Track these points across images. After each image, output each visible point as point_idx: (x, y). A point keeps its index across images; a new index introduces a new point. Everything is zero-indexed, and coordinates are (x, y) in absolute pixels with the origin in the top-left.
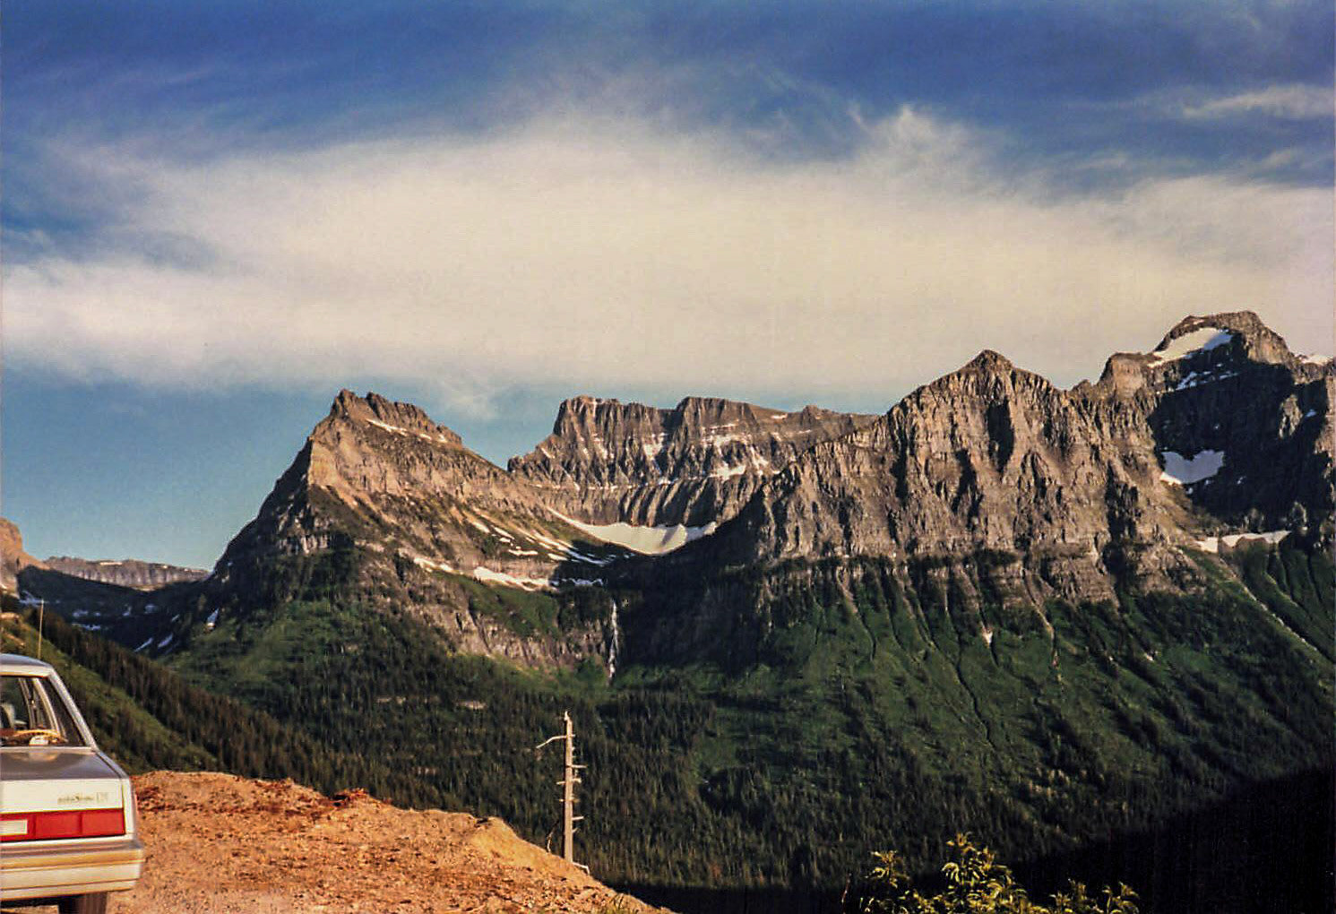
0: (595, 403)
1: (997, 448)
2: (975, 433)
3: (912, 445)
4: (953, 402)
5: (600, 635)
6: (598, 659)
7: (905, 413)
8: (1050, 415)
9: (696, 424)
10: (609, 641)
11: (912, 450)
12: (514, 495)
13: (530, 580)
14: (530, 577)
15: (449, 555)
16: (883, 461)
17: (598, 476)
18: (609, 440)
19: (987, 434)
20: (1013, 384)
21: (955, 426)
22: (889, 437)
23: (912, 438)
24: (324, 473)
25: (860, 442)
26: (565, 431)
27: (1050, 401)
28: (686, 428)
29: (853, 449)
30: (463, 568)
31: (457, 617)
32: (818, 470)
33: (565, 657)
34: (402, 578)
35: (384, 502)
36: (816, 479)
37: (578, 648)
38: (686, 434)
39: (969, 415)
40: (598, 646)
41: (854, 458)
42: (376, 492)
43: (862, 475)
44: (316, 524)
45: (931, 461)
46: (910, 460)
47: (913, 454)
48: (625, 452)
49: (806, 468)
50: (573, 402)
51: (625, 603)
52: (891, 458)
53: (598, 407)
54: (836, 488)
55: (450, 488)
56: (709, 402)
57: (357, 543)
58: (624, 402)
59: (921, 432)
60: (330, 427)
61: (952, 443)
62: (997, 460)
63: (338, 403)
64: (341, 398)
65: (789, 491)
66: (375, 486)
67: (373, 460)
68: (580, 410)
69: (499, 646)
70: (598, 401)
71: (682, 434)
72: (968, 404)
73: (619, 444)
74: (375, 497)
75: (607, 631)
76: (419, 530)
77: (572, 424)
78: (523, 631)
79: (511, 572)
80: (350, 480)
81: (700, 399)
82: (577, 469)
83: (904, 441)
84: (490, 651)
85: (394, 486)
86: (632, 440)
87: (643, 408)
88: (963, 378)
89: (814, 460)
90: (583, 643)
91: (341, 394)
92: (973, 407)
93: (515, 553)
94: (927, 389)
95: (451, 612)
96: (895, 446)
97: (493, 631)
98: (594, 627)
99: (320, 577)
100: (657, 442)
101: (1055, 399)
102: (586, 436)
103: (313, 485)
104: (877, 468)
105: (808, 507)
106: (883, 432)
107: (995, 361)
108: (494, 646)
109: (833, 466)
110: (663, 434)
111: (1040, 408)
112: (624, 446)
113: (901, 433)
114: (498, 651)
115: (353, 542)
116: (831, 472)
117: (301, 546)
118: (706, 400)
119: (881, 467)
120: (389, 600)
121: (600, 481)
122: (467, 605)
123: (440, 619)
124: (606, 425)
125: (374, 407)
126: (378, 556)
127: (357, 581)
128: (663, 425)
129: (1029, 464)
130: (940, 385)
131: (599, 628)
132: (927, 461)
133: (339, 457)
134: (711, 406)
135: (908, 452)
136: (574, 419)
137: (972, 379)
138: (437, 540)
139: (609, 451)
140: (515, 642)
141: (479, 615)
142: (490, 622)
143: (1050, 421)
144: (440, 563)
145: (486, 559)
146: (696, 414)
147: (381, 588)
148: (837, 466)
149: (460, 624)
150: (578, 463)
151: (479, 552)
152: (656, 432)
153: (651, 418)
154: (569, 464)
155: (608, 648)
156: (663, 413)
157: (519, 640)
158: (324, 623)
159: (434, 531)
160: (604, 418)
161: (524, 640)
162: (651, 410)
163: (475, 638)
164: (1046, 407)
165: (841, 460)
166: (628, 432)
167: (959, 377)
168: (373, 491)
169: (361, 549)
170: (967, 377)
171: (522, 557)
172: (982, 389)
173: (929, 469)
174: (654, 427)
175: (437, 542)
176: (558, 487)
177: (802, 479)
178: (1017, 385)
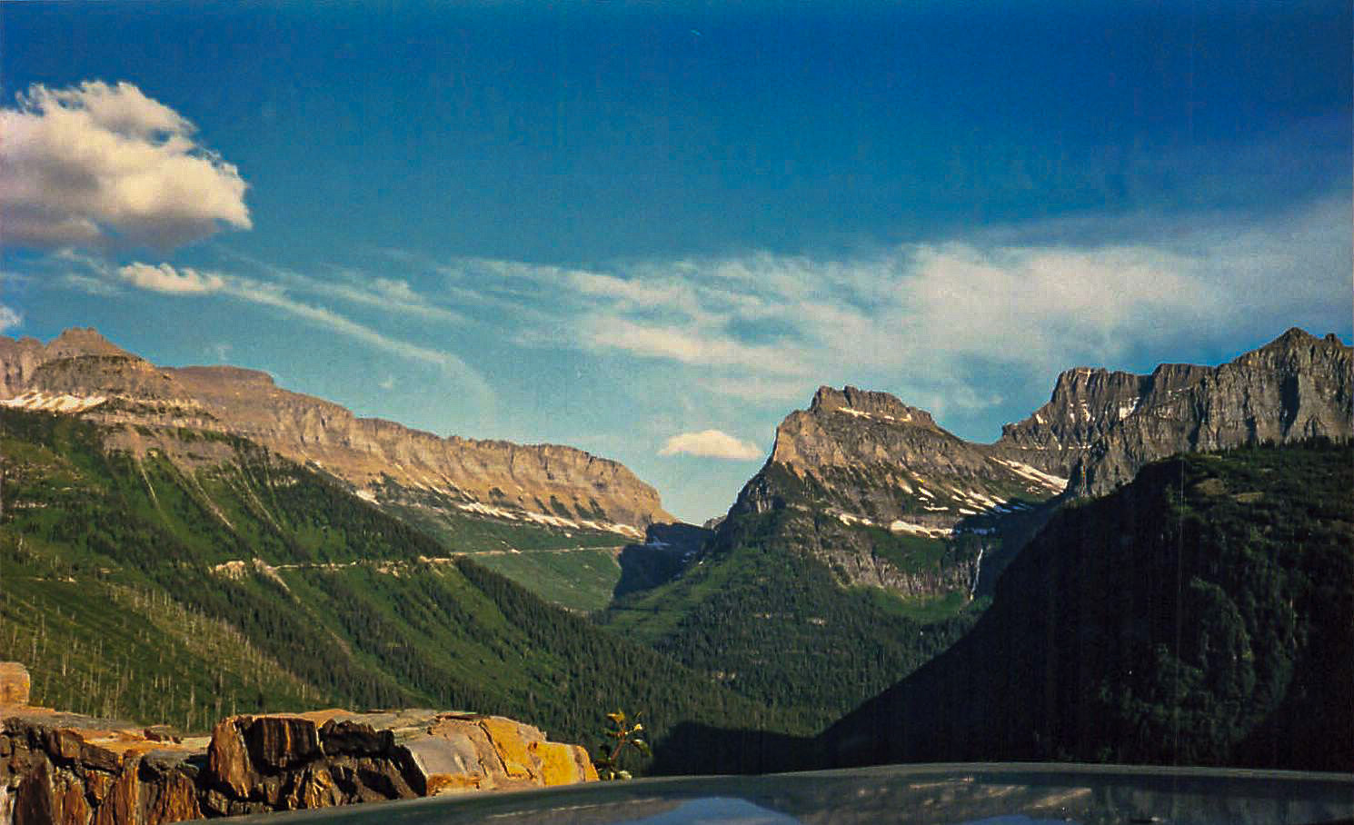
0: (1089, 373)
1: (1286, 415)
2: (1269, 402)
3: (1207, 415)
4: (1250, 376)
5: (967, 572)
6: (964, 589)
7: (1204, 388)
8: (1342, 382)
9: (1165, 388)
10: (973, 576)
11: (1207, 420)
12: (959, 461)
13: (937, 530)
14: (939, 528)
15: (871, 512)
16: (1182, 429)
17: (1078, 435)
18: (1093, 408)
19: (1280, 403)
20: (1312, 356)
21: (1248, 397)
22: (1191, 409)
23: (1207, 409)
24: (786, 453)
25: (1163, 414)
26: (1060, 399)
27: (1343, 371)
28: (1156, 392)
29: (1157, 420)
30: (883, 521)
31: (857, 559)
32: (1125, 439)
33: (940, 588)
34: (817, 529)
35: (828, 473)
36: (1124, 446)
37: (951, 582)
38: (1155, 397)
39: (1265, 387)
40: (966, 581)
41: (1156, 427)
42: (824, 466)
43: (1162, 441)
44: (768, 491)
45: (1222, 429)
46: (1203, 427)
47: (1206, 423)
48: (1104, 414)
49: (1115, 438)
50: (1069, 373)
51: (989, 547)
52: (1189, 428)
53: (1092, 376)
54: (1137, 453)
55: (892, 459)
56: (1178, 367)
57: (788, 505)
58: (1110, 371)
59: (1214, 403)
60: (795, 420)
61: (1245, 412)
62: (1284, 424)
63: (817, 397)
64: (819, 393)
65: (1100, 457)
66: (824, 461)
67: (825, 441)
68: (1074, 379)
69: (890, 581)
70: (1092, 371)
71: (1152, 396)
72: (1264, 377)
73: (1101, 408)
74: (822, 470)
75: (972, 568)
76: (852, 494)
77: (1065, 393)
78: (909, 569)
79: (923, 523)
80: (806, 457)
81: (1170, 366)
82: (1062, 432)
83: (1201, 410)
84: (882, 584)
85: (839, 458)
86: (1111, 404)
87: (1124, 375)
88: (1263, 354)
89: (1122, 432)
90: (955, 578)
91: (820, 390)
92: (1270, 379)
93: (928, 508)
94: (1227, 367)
95: (852, 555)
96: (1195, 416)
97: (886, 570)
98: (964, 566)
99: (763, 530)
100: (1132, 405)
101: (1348, 368)
102: (1076, 402)
103: (777, 462)
104: (1178, 435)
105: (1111, 470)
106: (1185, 404)
107: (1298, 337)
108: (886, 579)
109: (1137, 435)
110: (1138, 398)
111: (1334, 376)
112: (1104, 411)
113: (1200, 405)
114: (889, 584)
115: (785, 504)
116: (1135, 440)
117: (757, 508)
118: (1176, 366)
119: (1180, 434)
120: (801, 547)
121: (1080, 440)
122: (871, 550)
123: (843, 560)
124: (1093, 392)
125: (848, 398)
126: (802, 514)
127: (781, 533)
128: (1140, 390)
129: (1310, 428)
130: (1241, 362)
131: (967, 566)
132: (1219, 429)
133: (800, 440)
134: (1179, 371)
135: (1203, 421)
136: (1067, 388)
137: (1272, 354)
138: (865, 501)
139: (1092, 415)
140: (902, 578)
141: (876, 557)
142: (883, 563)
143: (1341, 388)
144: (862, 518)
145: (904, 514)
146: (1166, 379)
147: (796, 538)
148: (1140, 435)
149: (859, 564)
150: (1064, 426)
151: (900, 509)
152: (1133, 397)
153: (1131, 384)
154: (1057, 427)
155: (972, 582)
156: (1140, 379)
157: (905, 576)
158: (752, 562)
159: (864, 493)
160: (1092, 386)
161: (910, 576)
162: (1131, 376)
163: (871, 575)
164: (1340, 376)
165: (1144, 430)
166: (1110, 398)
167: (1260, 354)
168: (822, 464)
169: (790, 509)
170: (1267, 354)
171: (934, 511)
172: (1280, 363)
173: (1220, 436)
174: (1133, 392)
175: (864, 502)
176: (1043, 448)
177: (1110, 448)
178: (1315, 357)
